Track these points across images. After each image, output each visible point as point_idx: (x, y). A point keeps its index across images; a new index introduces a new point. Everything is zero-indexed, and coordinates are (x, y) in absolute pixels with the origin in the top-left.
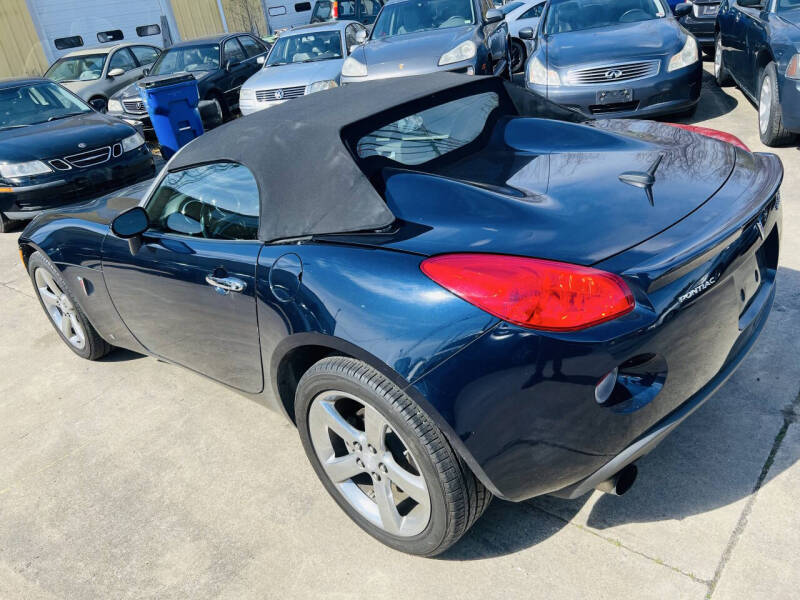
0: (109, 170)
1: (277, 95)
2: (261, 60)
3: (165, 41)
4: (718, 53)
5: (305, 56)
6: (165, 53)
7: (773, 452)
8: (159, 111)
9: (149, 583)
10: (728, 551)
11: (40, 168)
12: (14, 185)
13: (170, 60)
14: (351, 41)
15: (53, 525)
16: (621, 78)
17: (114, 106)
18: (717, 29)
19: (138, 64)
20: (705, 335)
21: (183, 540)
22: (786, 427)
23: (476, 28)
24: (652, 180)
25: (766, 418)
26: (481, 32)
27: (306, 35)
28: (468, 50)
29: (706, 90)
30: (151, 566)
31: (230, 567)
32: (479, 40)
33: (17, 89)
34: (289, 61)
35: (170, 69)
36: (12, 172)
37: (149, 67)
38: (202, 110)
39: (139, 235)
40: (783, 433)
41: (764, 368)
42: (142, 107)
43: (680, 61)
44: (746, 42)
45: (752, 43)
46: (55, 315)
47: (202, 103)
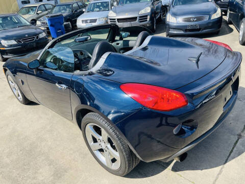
0: (35, 44)
1: (88, 22)
2: (84, 10)
3: (55, 2)
4: (228, 14)
5: (98, 9)
6: (55, 6)
7: (233, 148)
8: (51, 25)
9: (34, 178)
10: (216, 180)
11: (14, 42)
12: (6, 47)
13: (56, 9)
14: (112, 5)
15: (7, 157)
16: (196, 21)
17: (38, 23)
18: (228, 6)
19: (46, 10)
20: (213, 110)
21: (46, 165)
22: (238, 140)
23: (151, 2)
24: (198, 60)
25: (232, 136)
26: (153, 4)
27: (98, 3)
28: (148, 10)
29: (223, 25)
30: (36, 173)
31: (59, 175)
32: (152, 6)
33: (8, 17)
34: (93, 11)
35: (56, 12)
36: (5, 43)
37: (50, 11)
38: (65, 25)
39: (37, 68)
40: (237, 142)
41: (233, 120)
42: (46, 24)
43: (215, 16)
44: (237, 11)
45: (239, 11)
46: (14, 90)
47: (65, 23)
